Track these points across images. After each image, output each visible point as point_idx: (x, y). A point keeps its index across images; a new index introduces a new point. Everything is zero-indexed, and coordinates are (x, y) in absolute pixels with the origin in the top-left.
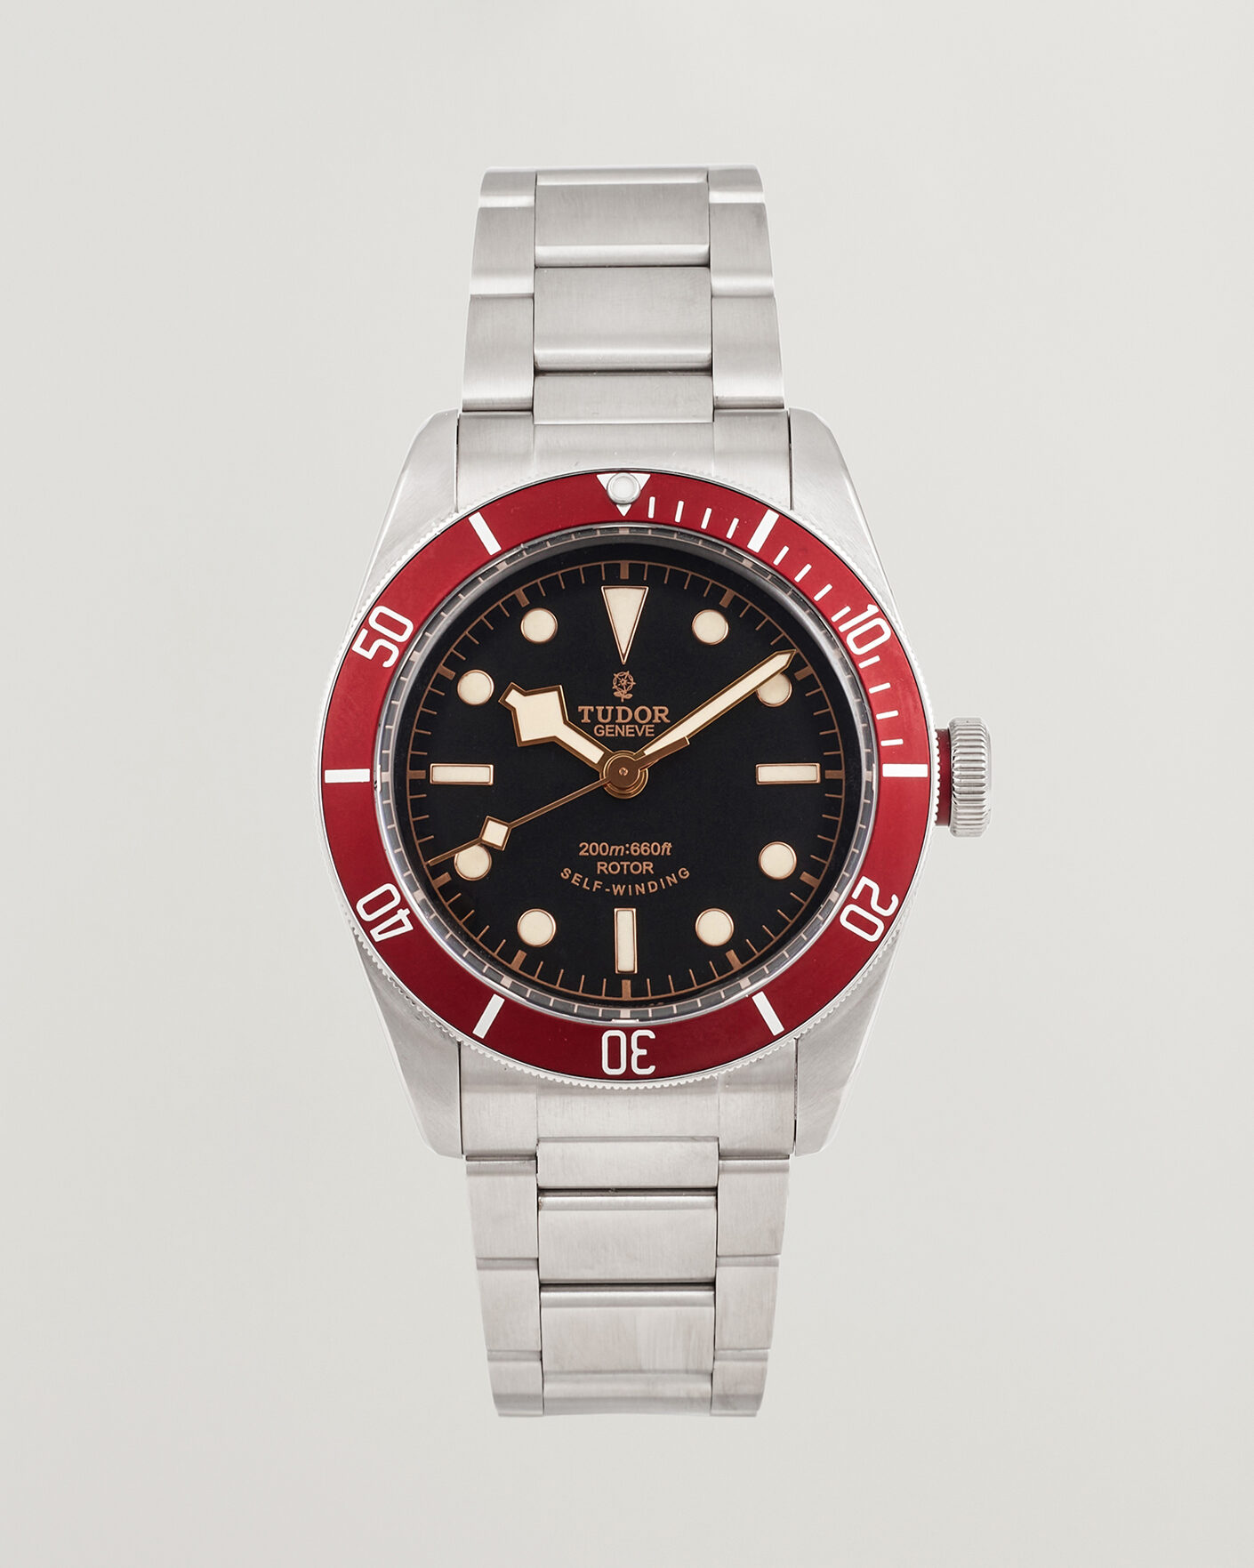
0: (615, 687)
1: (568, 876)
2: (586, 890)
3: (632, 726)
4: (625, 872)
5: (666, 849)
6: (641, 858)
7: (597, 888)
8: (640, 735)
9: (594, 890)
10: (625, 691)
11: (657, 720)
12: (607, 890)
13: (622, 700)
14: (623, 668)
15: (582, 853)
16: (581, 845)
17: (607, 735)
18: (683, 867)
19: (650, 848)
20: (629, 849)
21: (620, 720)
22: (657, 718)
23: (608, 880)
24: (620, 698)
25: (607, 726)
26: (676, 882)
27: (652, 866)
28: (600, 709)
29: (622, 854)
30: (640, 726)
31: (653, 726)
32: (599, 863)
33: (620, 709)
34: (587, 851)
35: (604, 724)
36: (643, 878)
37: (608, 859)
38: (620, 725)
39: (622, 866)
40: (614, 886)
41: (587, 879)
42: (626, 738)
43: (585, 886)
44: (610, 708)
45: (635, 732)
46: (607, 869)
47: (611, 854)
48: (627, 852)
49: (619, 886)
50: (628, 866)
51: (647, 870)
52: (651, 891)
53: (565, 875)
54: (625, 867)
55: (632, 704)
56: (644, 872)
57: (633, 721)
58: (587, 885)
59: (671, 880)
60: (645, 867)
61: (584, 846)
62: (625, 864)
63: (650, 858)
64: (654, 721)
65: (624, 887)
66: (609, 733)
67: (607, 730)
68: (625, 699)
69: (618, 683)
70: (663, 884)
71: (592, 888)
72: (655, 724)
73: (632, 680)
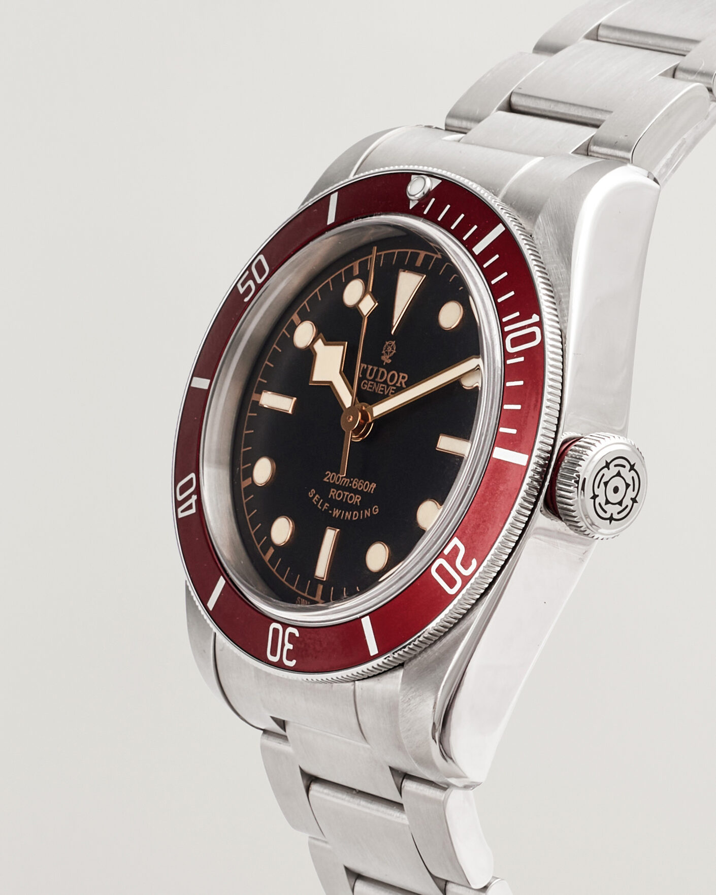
0: (384, 352)
1: (312, 495)
2: (319, 508)
3: (384, 385)
4: (344, 500)
5: (372, 488)
6: (356, 492)
7: (325, 509)
8: (386, 394)
9: (323, 510)
10: (388, 357)
11: (398, 385)
12: (330, 512)
13: (384, 364)
14: (392, 338)
15: (325, 480)
16: (326, 473)
17: (368, 389)
18: (376, 505)
19: (363, 484)
20: (351, 482)
21: (378, 379)
22: (399, 382)
23: (334, 504)
24: (384, 361)
25: (370, 382)
26: (369, 515)
27: (360, 499)
28: (370, 367)
29: (347, 485)
30: (388, 386)
31: (395, 388)
32: (332, 490)
33: (381, 370)
34: (329, 479)
35: (368, 380)
36: (352, 508)
37: (338, 487)
38: (377, 383)
39: (344, 495)
40: (335, 509)
41: (322, 500)
42: (377, 393)
43: (319, 506)
44: (375, 369)
45: (383, 391)
46: (335, 495)
47: (341, 484)
48: (350, 485)
49: (337, 510)
50: (347, 495)
51: (356, 502)
52: (354, 519)
53: (311, 494)
54: (346, 496)
55: (389, 368)
56: (354, 503)
57: (385, 382)
58: (320, 506)
59: (367, 513)
60: (356, 499)
61: (328, 474)
62: (346, 493)
63: (361, 493)
64: (397, 385)
65: (340, 511)
66: (370, 388)
67: (369, 385)
68: (386, 363)
69: (386, 349)
70: (361, 516)
71: (322, 508)
72: (397, 387)
73: (395, 349)
